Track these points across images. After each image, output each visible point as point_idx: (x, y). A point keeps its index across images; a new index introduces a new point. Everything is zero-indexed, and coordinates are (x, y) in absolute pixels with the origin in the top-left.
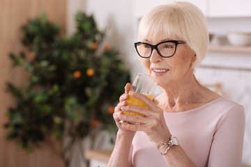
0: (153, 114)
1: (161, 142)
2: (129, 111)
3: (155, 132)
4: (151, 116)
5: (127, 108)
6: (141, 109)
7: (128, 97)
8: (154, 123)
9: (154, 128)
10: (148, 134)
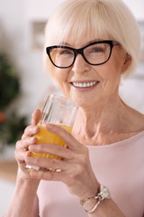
0: (76, 156)
1: (88, 195)
2: (41, 152)
3: (79, 183)
4: (73, 158)
5: (38, 148)
6: (60, 149)
7: (39, 131)
8: (79, 169)
9: (78, 177)
10: (69, 185)
